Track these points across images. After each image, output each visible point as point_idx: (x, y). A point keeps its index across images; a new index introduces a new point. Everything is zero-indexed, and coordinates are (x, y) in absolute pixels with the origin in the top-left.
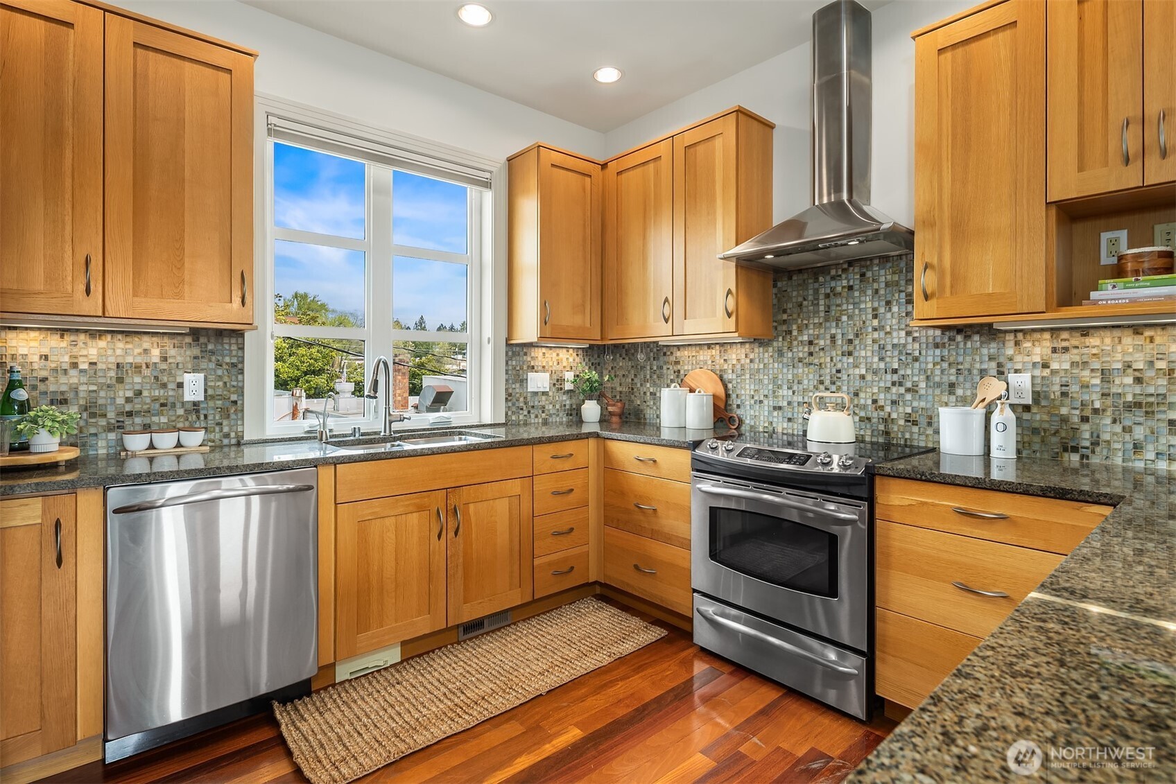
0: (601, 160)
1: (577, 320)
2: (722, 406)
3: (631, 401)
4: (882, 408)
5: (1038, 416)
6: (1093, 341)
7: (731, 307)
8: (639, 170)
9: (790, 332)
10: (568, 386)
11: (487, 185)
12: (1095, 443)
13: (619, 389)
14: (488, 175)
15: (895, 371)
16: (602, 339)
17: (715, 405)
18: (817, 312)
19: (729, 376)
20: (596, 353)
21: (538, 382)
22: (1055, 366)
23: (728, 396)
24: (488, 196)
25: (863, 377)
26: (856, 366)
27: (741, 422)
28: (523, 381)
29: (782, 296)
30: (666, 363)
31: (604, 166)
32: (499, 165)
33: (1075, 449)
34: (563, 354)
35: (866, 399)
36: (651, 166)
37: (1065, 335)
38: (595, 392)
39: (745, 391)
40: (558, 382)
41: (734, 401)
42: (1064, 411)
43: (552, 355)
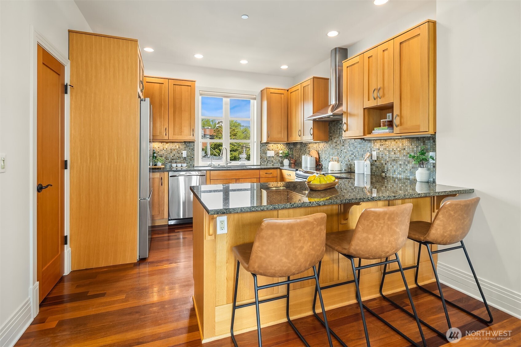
0: (287, 89)
1: (279, 136)
2: (318, 160)
3: (299, 160)
4: (349, 161)
5: (377, 163)
6: (387, 143)
7: (312, 133)
8: (295, 92)
9: (332, 139)
10: (280, 155)
11: (255, 99)
12: (387, 170)
13: (297, 156)
14: (255, 96)
15: (352, 151)
16: (288, 141)
17: (316, 160)
18: (337, 134)
19: (320, 152)
20: (288, 144)
21: (271, 153)
22: (381, 149)
23: (319, 158)
24: (255, 101)
25: (346, 152)
26: (345, 149)
27: (322, 165)
28: (266, 153)
29: (330, 128)
30: (307, 148)
31: (288, 90)
32: (258, 93)
33: (384, 172)
34: (279, 145)
35: (346, 159)
36: (297, 91)
37: (382, 141)
38: (287, 156)
39: (323, 156)
40: (277, 154)
41: (321, 160)
42: (382, 162)
43: (275, 145)
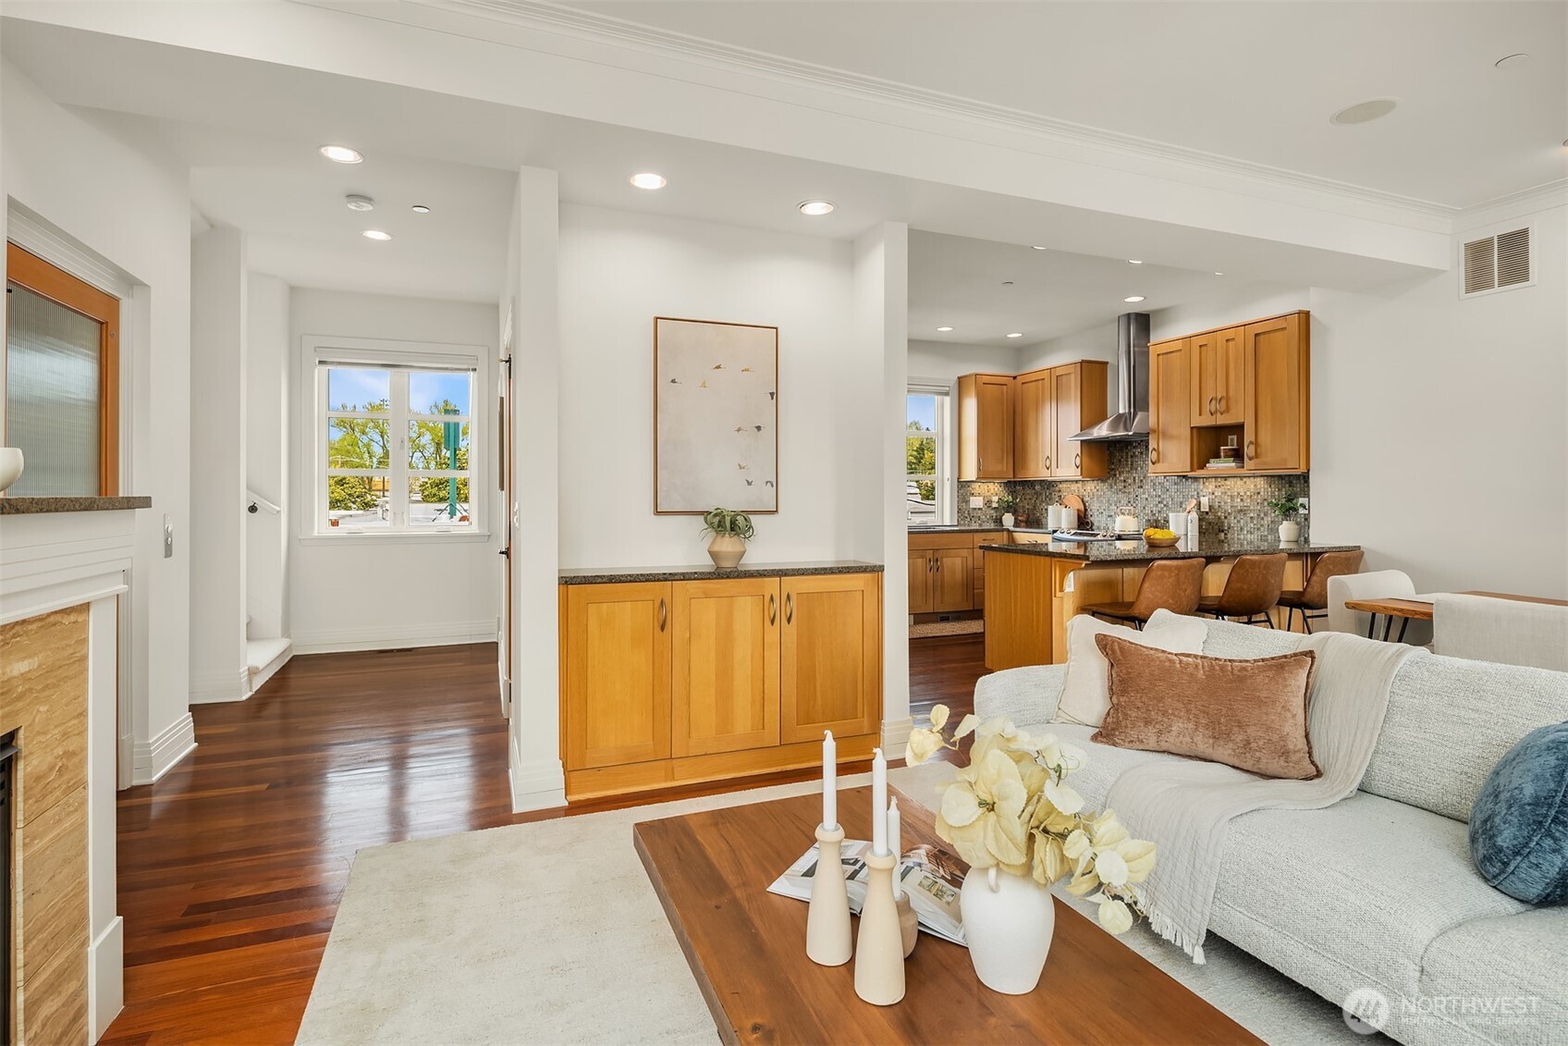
0: (1014, 374)
1: (999, 467)
2: (1083, 515)
3: (1034, 514)
4: (1154, 515)
5: (1211, 517)
6: (1228, 483)
7: (1078, 463)
8: (1034, 383)
9: (1115, 475)
10: (995, 505)
11: (947, 394)
12: (1229, 528)
13: (1027, 507)
14: (947, 389)
15: (1159, 496)
16: (1014, 477)
17: (1078, 515)
18: (1127, 465)
19: (1086, 499)
20: (1011, 486)
21: (976, 502)
22: (1216, 494)
23: (1086, 510)
24: (947, 400)
25: (1147, 499)
26: (1144, 493)
27: (1092, 524)
28: (967, 502)
29: (1111, 455)
30: (1054, 491)
31: (1015, 378)
32: (953, 382)
33: (1223, 531)
34: (991, 485)
35: (1148, 511)
36: (1040, 382)
37: (1219, 480)
38: (1010, 508)
39: (1094, 508)
40: (988, 503)
41: (1089, 513)
42: (1219, 514)
43: (985, 486)
